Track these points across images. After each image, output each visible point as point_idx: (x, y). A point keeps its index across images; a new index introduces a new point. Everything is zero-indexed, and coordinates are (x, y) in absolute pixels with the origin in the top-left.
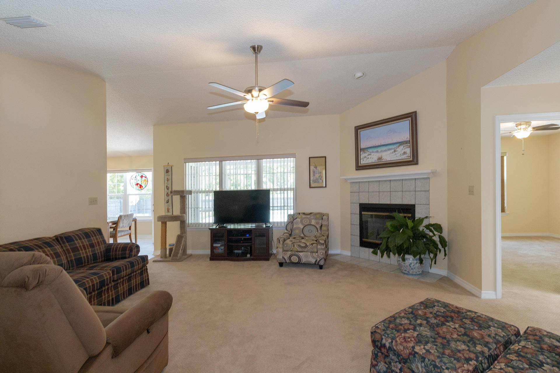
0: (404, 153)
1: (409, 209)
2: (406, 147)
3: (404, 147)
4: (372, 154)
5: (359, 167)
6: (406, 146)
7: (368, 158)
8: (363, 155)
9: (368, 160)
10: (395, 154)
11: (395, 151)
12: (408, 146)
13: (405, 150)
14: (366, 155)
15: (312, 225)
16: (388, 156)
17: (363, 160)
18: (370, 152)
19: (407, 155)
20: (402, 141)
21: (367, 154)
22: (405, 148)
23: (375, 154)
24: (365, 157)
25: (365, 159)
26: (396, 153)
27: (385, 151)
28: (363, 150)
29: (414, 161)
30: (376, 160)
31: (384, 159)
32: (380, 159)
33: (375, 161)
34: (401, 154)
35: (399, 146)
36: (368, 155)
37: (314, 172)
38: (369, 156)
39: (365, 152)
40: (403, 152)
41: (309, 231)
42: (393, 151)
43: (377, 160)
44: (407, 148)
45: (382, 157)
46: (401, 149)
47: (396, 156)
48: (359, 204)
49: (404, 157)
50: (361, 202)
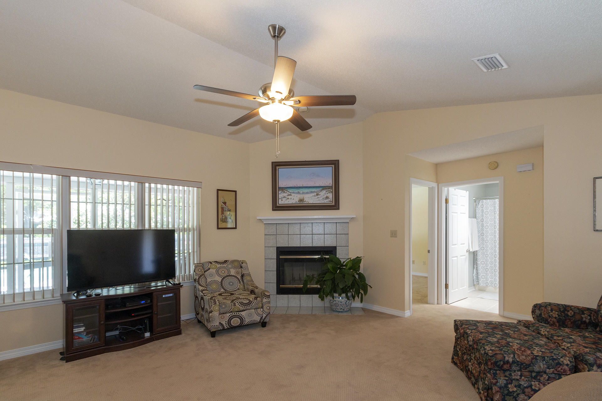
0: (326, 197)
1: (331, 250)
2: (329, 192)
3: (326, 192)
4: (293, 195)
5: (276, 207)
6: (329, 191)
7: (288, 198)
8: (281, 195)
9: (288, 200)
10: (318, 197)
11: (317, 195)
12: (330, 191)
13: (327, 195)
14: (285, 195)
15: (231, 276)
16: (310, 199)
17: (282, 200)
18: (290, 193)
19: (329, 200)
20: (325, 185)
21: (287, 194)
22: (327, 192)
23: (295, 195)
24: (285, 197)
25: (284, 199)
26: (319, 196)
27: (307, 193)
28: (283, 189)
29: (335, 206)
30: (297, 201)
31: (306, 201)
32: (301, 200)
33: (296, 202)
34: (323, 198)
35: (322, 190)
36: (289, 195)
37: (222, 208)
38: (289, 197)
39: (284, 192)
40: (325, 196)
41: (229, 283)
42: (316, 194)
43: (299, 202)
44: (330, 193)
45: (303, 199)
46: (323, 193)
47: (318, 199)
48: (276, 248)
49: (326, 201)
50: (279, 245)
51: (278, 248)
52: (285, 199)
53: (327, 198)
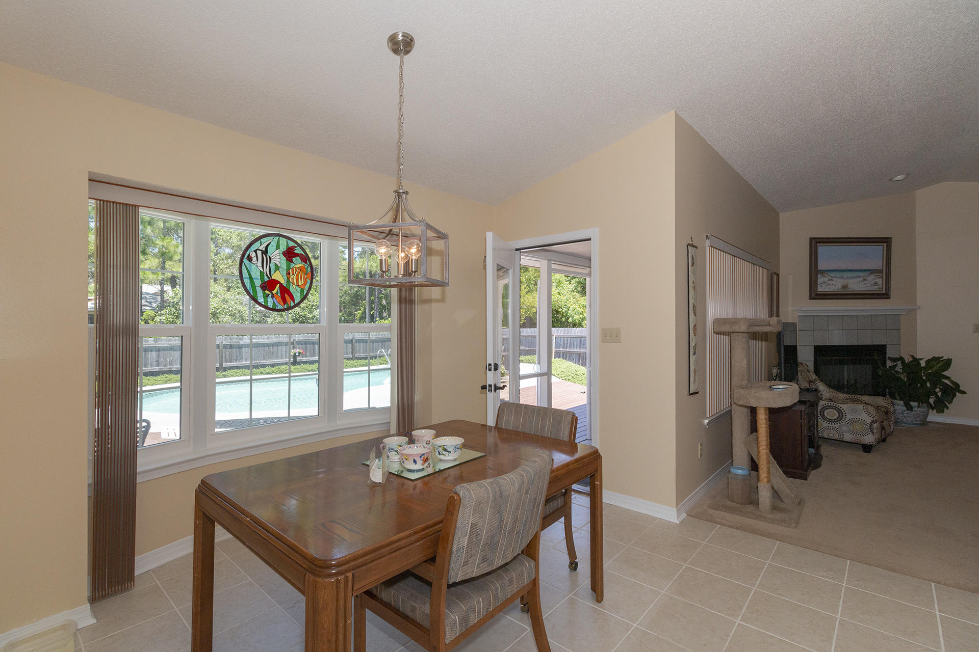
1: (882, 349)
3: (875, 276)
5: (815, 295)
7: (829, 284)
8: (821, 279)
11: (864, 280)
12: (880, 276)
13: (876, 280)
14: (825, 279)
16: (856, 285)
17: (821, 286)
19: (879, 287)
20: (874, 269)
21: (827, 279)
24: (825, 283)
25: (824, 285)
26: (866, 282)
27: (852, 278)
28: (823, 272)
29: (885, 295)
30: (840, 288)
32: (845, 287)
39: (824, 276)
40: (874, 282)
42: (862, 279)
43: (842, 288)
44: (879, 278)
46: (872, 278)
47: (865, 285)
48: (813, 348)
49: (875, 288)
50: (817, 344)
51: (815, 346)
52: (825, 284)
53: (876, 284)
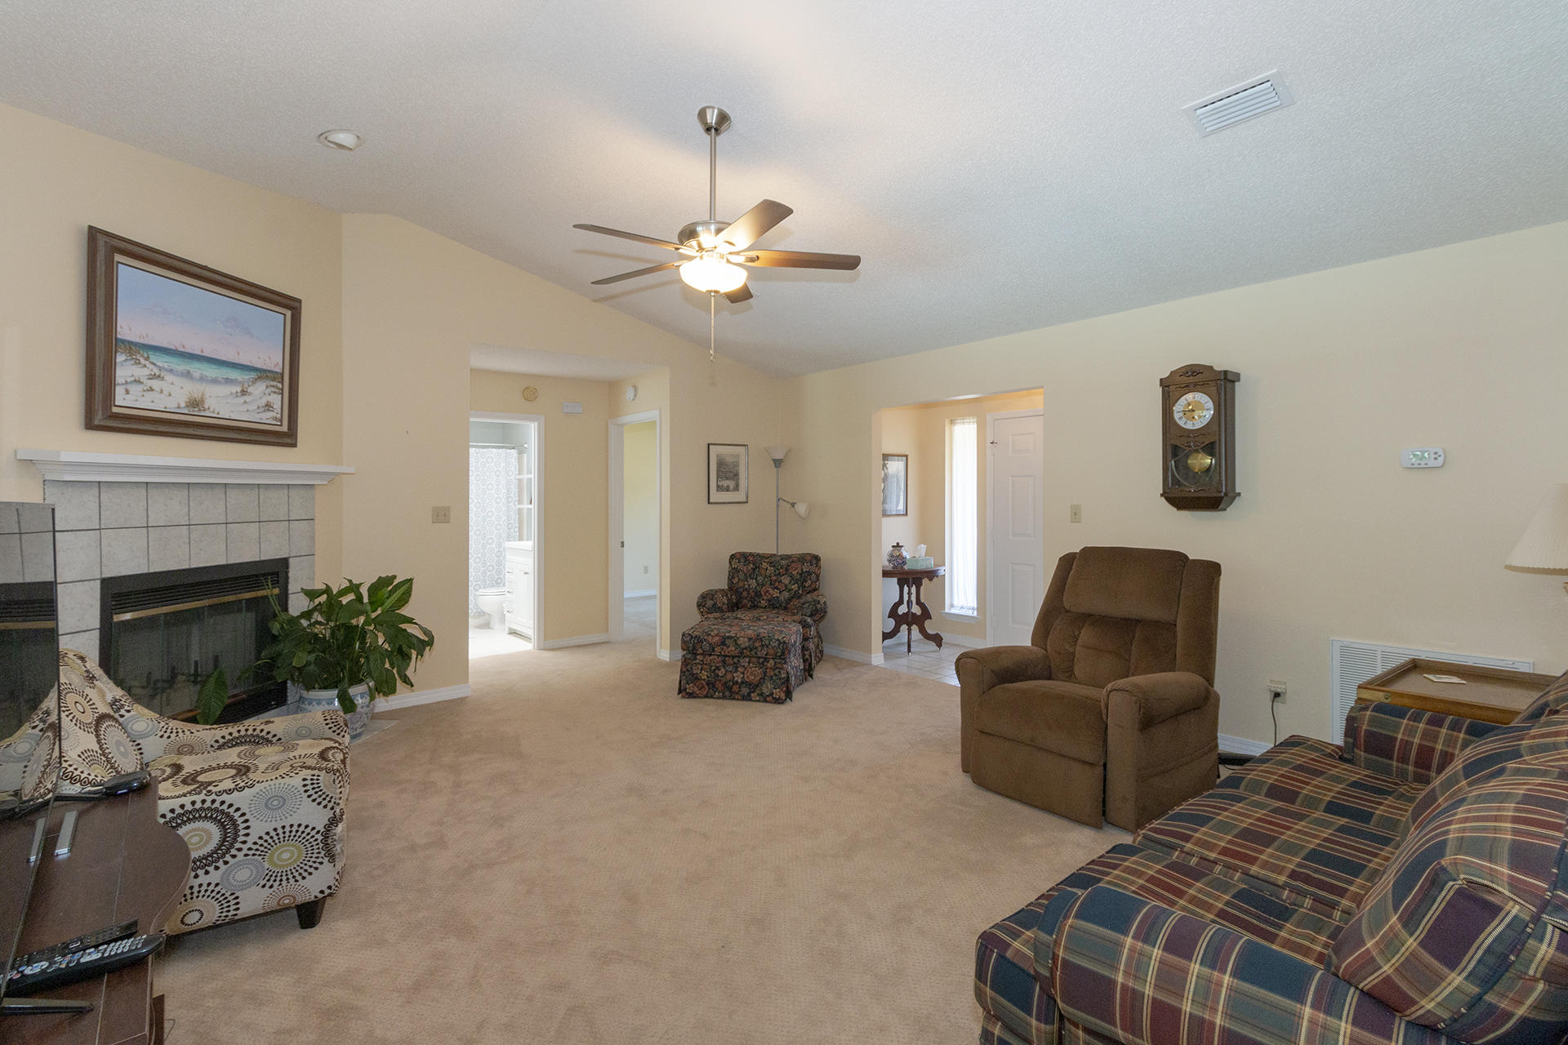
0: (266, 405)
2: (274, 389)
3: (267, 387)
4: (169, 378)
5: (104, 416)
6: (273, 386)
7: (151, 389)
8: (125, 370)
9: (149, 396)
10: (245, 402)
11: (244, 393)
12: (277, 388)
13: (267, 398)
14: (141, 372)
16: (223, 404)
17: (127, 392)
18: (160, 369)
19: (274, 414)
21: (146, 372)
22: (269, 390)
23: (178, 381)
24: (138, 382)
25: (135, 389)
26: (247, 398)
27: (215, 381)
28: (135, 349)
29: (286, 438)
30: (183, 405)
31: (211, 409)
32: (196, 403)
33: (179, 407)
34: (259, 408)
35: (256, 379)
36: (153, 377)
38: (155, 384)
39: (138, 363)
40: (263, 402)
42: (239, 389)
43: (187, 406)
44: (275, 392)
45: (202, 401)
46: (259, 389)
47: (245, 407)
48: (98, 582)
49: (266, 417)
51: (106, 583)
52: (140, 388)
53: (268, 407)
